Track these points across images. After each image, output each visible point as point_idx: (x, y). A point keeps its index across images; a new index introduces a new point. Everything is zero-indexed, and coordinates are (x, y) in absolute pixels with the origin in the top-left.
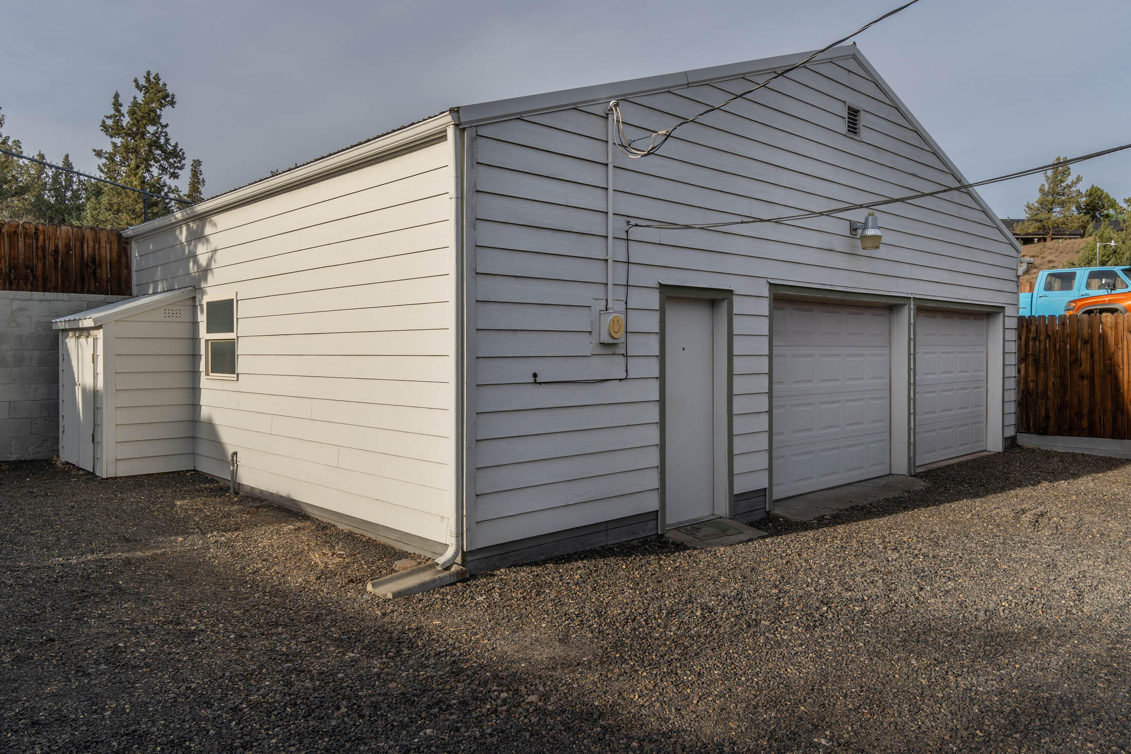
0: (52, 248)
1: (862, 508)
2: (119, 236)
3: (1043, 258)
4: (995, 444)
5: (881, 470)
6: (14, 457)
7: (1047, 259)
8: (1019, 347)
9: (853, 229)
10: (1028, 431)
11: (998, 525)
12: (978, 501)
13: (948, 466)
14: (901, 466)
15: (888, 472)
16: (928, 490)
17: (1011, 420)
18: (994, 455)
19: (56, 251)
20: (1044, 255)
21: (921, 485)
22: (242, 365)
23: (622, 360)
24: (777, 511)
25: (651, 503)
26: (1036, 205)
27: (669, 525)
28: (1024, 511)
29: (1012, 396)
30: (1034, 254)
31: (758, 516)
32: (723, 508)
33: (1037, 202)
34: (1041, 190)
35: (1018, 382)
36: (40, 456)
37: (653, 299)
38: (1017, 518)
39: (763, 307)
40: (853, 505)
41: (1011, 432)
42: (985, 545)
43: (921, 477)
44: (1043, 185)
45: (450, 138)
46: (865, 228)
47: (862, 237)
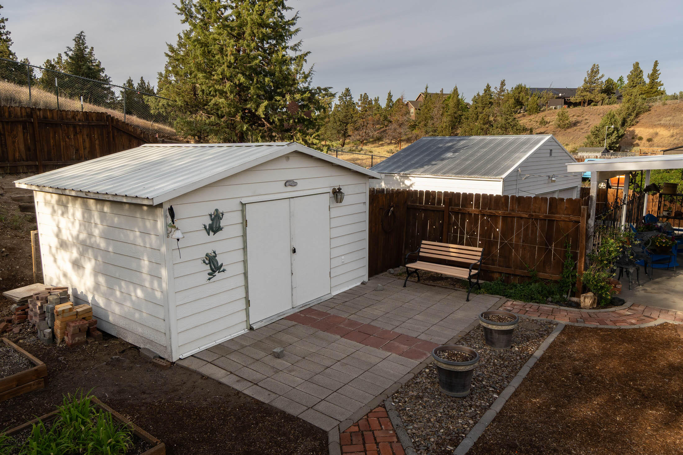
3: (583, 117)
9: (549, 177)
34: (585, 80)
44: (586, 78)
45: (501, 182)
46: (552, 177)
47: (551, 180)
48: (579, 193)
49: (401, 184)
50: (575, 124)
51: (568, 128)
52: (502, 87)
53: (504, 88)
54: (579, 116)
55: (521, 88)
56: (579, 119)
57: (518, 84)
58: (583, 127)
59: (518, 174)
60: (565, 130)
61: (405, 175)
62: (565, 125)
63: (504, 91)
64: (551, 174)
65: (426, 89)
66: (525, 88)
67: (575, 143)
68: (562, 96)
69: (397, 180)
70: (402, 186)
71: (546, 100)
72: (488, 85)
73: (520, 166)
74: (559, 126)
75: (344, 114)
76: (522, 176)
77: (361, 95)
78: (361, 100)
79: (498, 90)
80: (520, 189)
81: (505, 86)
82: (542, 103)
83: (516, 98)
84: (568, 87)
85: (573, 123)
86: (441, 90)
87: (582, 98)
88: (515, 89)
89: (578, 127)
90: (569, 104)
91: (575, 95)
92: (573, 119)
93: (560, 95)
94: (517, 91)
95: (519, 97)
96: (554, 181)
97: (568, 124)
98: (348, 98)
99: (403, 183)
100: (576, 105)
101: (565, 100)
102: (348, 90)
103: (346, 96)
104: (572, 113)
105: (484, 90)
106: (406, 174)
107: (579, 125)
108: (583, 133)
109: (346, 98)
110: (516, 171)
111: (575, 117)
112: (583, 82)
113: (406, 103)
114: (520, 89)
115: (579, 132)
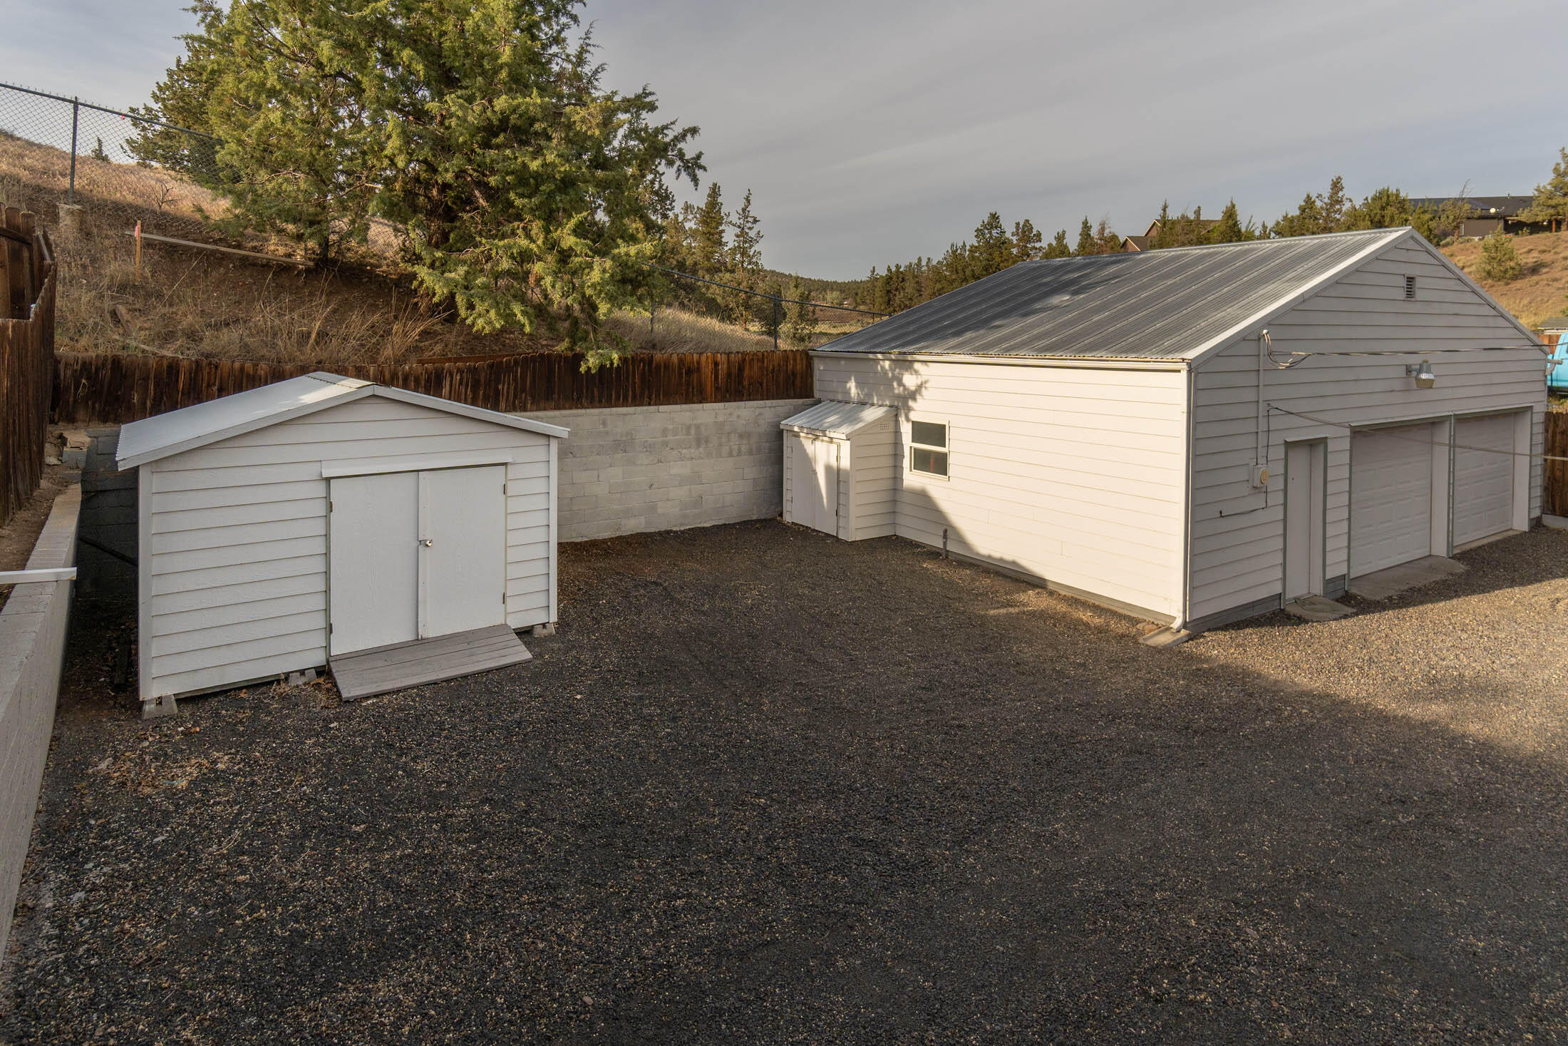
0: (771, 367)
1: (1420, 590)
2: (807, 354)
3: (1556, 253)
4: (1521, 523)
5: (1423, 552)
6: (755, 517)
7: (1561, 255)
8: (1546, 439)
9: (1409, 370)
10: (1553, 512)
11: (1539, 613)
12: (1517, 589)
13: (1480, 547)
14: (1440, 549)
15: (1427, 554)
16: (1468, 573)
17: (1537, 503)
18: (1521, 535)
19: (773, 370)
20: (1558, 250)
21: (1461, 567)
22: (951, 470)
23: (1264, 495)
24: (1354, 591)
25: (1277, 589)
26: (1549, 187)
27: (1289, 600)
28: (1558, 600)
29: (1539, 481)
30: (1544, 248)
31: (1341, 593)
32: (1318, 589)
33: (1550, 184)
34: (1556, 170)
35: (1545, 470)
36: (768, 517)
37: (1282, 451)
38: (1553, 607)
39: (1346, 444)
40: (1411, 586)
41: (1537, 513)
42: (1532, 631)
43: (1459, 559)
44: (1558, 164)
45: (1183, 375)
46: (1420, 371)
47: (1418, 379)
48: (1539, 429)
49: (895, 384)
50: (1535, 270)
51: (1515, 278)
52: (1337, 193)
53: (1340, 194)
54: (1544, 251)
55: (1388, 196)
56: (1547, 258)
57: (1380, 188)
58: (1557, 275)
59: (1263, 351)
60: (1507, 284)
61: (901, 357)
62: (1506, 271)
63: (1340, 202)
64: (1414, 360)
65: (1164, 210)
66: (1397, 196)
67: (1535, 314)
68: (1496, 213)
69: (885, 373)
70: (896, 391)
71: (1453, 221)
72: (1308, 196)
73: (1269, 321)
74: (1489, 273)
75: (984, 263)
76: (1278, 359)
77: (1018, 224)
78: (1018, 234)
79: (1326, 200)
80: (1274, 404)
81: (1341, 190)
82: (1442, 227)
83: (1376, 219)
84: (1513, 195)
85: (1528, 269)
86: (1196, 208)
87: (1552, 211)
88: (1373, 199)
89: (1544, 277)
90: (1514, 228)
91: (1531, 206)
92: (1530, 260)
93: (1493, 210)
94: (1379, 204)
95: (1383, 217)
96: (1429, 384)
97: (1513, 268)
98: (994, 232)
99: (901, 383)
100: (1535, 227)
101: (1506, 222)
102: (994, 217)
103: (992, 228)
104: (1524, 248)
105: (1300, 208)
106: (905, 353)
107: (1545, 270)
108: (1559, 289)
109: (990, 233)
110: (1251, 337)
111: (1535, 254)
112: (1552, 176)
113: (1122, 240)
114: (1384, 199)
115: (1547, 289)
